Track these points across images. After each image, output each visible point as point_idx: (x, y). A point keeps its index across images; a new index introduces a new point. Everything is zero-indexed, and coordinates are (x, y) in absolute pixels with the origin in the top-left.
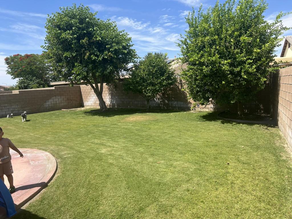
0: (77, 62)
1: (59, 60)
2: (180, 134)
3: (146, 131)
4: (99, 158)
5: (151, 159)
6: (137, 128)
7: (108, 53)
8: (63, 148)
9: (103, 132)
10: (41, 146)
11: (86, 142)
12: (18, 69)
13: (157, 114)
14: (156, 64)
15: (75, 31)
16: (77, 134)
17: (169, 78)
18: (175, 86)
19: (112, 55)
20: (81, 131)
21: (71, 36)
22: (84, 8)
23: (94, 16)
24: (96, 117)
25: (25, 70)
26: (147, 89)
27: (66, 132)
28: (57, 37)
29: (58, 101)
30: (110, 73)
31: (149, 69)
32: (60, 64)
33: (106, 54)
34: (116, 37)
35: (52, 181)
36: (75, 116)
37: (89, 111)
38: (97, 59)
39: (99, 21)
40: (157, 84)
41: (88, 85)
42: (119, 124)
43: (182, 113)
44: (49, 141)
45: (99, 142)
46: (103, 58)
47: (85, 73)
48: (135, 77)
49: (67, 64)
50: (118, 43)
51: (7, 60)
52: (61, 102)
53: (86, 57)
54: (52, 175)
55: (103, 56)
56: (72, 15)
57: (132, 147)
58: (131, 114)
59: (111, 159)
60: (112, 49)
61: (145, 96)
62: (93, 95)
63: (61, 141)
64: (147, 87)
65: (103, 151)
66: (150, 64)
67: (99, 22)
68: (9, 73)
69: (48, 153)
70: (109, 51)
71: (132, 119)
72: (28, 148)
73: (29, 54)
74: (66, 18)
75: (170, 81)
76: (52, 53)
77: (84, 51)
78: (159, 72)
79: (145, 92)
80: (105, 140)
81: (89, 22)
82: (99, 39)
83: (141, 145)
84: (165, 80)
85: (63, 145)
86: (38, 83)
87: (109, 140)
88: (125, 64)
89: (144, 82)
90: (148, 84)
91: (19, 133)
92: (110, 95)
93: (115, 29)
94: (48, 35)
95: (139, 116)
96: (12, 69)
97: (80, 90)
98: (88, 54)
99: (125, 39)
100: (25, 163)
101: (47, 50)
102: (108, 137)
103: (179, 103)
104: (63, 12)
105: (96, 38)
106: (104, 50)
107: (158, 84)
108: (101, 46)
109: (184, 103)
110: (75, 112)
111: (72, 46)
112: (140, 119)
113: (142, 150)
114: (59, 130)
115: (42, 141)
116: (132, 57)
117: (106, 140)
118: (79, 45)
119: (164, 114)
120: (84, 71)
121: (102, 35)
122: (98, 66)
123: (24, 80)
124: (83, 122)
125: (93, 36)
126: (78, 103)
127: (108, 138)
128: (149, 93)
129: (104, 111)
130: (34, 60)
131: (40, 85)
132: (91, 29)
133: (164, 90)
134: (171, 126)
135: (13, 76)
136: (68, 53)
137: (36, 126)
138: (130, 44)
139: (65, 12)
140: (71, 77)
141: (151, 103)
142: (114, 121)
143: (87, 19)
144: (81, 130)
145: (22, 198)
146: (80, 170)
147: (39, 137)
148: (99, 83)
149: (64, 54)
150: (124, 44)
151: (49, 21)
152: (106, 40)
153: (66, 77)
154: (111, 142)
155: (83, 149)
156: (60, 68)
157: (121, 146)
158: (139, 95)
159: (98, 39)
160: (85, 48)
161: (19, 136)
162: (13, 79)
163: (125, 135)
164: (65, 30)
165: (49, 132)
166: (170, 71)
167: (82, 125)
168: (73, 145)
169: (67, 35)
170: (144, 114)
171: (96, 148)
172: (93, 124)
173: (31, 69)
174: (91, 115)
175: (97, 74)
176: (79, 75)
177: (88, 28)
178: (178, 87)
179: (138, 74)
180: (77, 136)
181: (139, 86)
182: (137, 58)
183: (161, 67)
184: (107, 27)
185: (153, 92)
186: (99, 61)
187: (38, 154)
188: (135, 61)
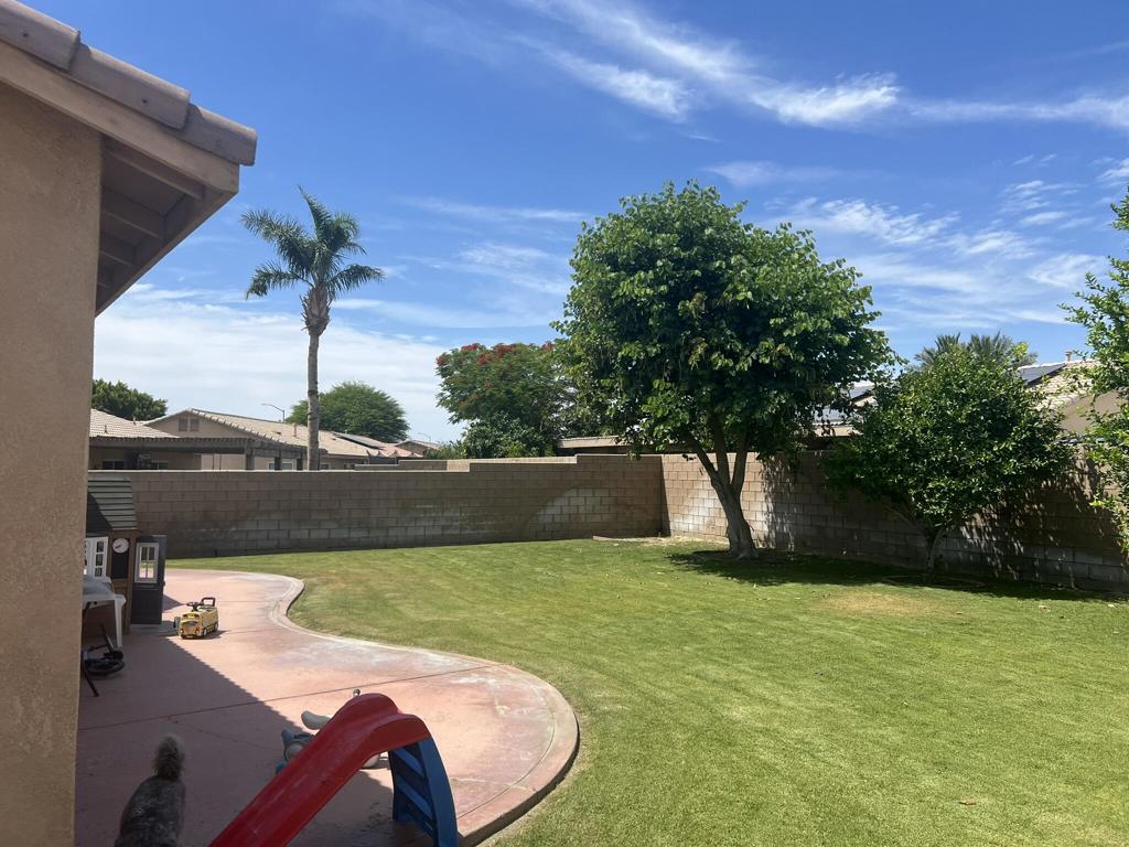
0: (660, 376)
1: (603, 369)
2: (1078, 698)
3: (915, 664)
4: (724, 737)
5: (931, 782)
6: (877, 643)
7: (776, 346)
8: (596, 675)
9: (739, 642)
10: (528, 659)
11: (674, 669)
12: (471, 390)
13: (970, 596)
14: (972, 389)
15: (665, 272)
16: (646, 635)
17: (1032, 446)
18: (1063, 484)
19: (789, 352)
20: (658, 624)
21: (648, 291)
22: (699, 193)
23: (732, 219)
24: (714, 580)
25: (492, 395)
26: (930, 485)
27: (606, 620)
28: (605, 293)
29: (585, 504)
30: (775, 417)
31: (940, 408)
32: (606, 382)
33: (768, 349)
34: (807, 287)
35: (563, 785)
36: (637, 568)
37: (687, 552)
38: (733, 368)
39: (749, 232)
40: (974, 470)
41: (691, 459)
42: (801, 618)
43: (1093, 607)
44: (553, 645)
45: (722, 675)
46: (755, 362)
47: (685, 416)
48: (879, 435)
49: (628, 383)
50: (814, 309)
51: (442, 361)
52: (593, 509)
53: (693, 361)
54: (563, 765)
55: (754, 355)
56: (658, 220)
57: (854, 717)
58: (853, 584)
59: (769, 748)
60: (792, 330)
61: (920, 515)
62: (704, 495)
63: (591, 651)
64: (930, 481)
65: (739, 712)
66: (944, 386)
67: (749, 236)
68: (443, 402)
69: (550, 688)
70: (779, 339)
71: (855, 606)
72: (490, 659)
73: (508, 343)
74: (639, 232)
75: (1037, 463)
76: (582, 347)
77: (688, 339)
78: (986, 419)
79: (919, 497)
80: (747, 673)
81: (714, 239)
82: (746, 298)
83: (893, 716)
84: (1011, 454)
85: (598, 667)
86: (524, 439)
87: (759, 673)
88: (837, 385)
89: (916, 459)
90: (935, 468)
91: (461, 603)
92: (770, 500)
93: (808, 258)
94: (576, 286)
95: (886, 596)
96: (453, 390)
97: (662, 472)
98: (700, 350)
99: (844, 292)
100: (480, 707)
101: (568, 334)
102: (755, 663)
103: (1081, 558)
104: (630, 211)
105: (735, 292)
106: (760, 333)
107: (978, 471)
108: (752, 321)
109: (1108, 563)
110: (638, 551)
111: (651, 322)
112: (892, 607)
113: (897, 739)
114: (584, 612)
115: (531, 641)
116: (870, 357)
117: (750, 674)
118: (674, 319)
119: (1005, 601)
120: (681, 408)
121: (759, 281)
122: (735, 393)
123: (483, 428)
124: (664, 591)
125: (723, 287)
126: (650, 518)
127: (758, 669)
128: (936, 504)
129: (744, 558)
130: (520, 364)
131: (530, 446)
132: (717, 264)
133: (1006, 495)
134: (1034, 657)
135: (454, 413)
136: (633, 346)
137: (511, 588)
138: (863, 310)
139: (636, 212)
140: (636, 427)
141: (943, 545)
142: (783, 603)
143: (708, 231)
144: (660, 620)
145: (478, 819)
146: (655, 766)
147: (521, 627)
148: (731, 451)
149: (621, 350)
150: (840, 313)
151: (584, 244)
152: (769, 297)
153: (618, 424)
154: (768, 684)
155: (664, 694)
156: (604, 395)
157: (807, 708)
158: (893, 508)
159: (740, 297)
160: (693, 328)
161: (462, 615)
162: (454, 422)
163: (825, 667)
164: (632, 271)
165: (553, 613)
166: (1036, 420)
167: (663, 603)
168: (630, 671)
169: (636, 287)
170: (910, 589)
171: (711, 699)
172: (703, 604)
173: (508, 392)
174: (696, 569)
175: (729, 420)
176: (663, 420)
177: (708, 259)
178: (1078, 489)
179: (890, 426)
180: (645, 641)
181: (894, 472)
182: (891, 363)
183: (996, 401)
184: (778, 251)
185: (953, 500)
186: (741, 373)
187: (520, 685)
188: (880, 373)
